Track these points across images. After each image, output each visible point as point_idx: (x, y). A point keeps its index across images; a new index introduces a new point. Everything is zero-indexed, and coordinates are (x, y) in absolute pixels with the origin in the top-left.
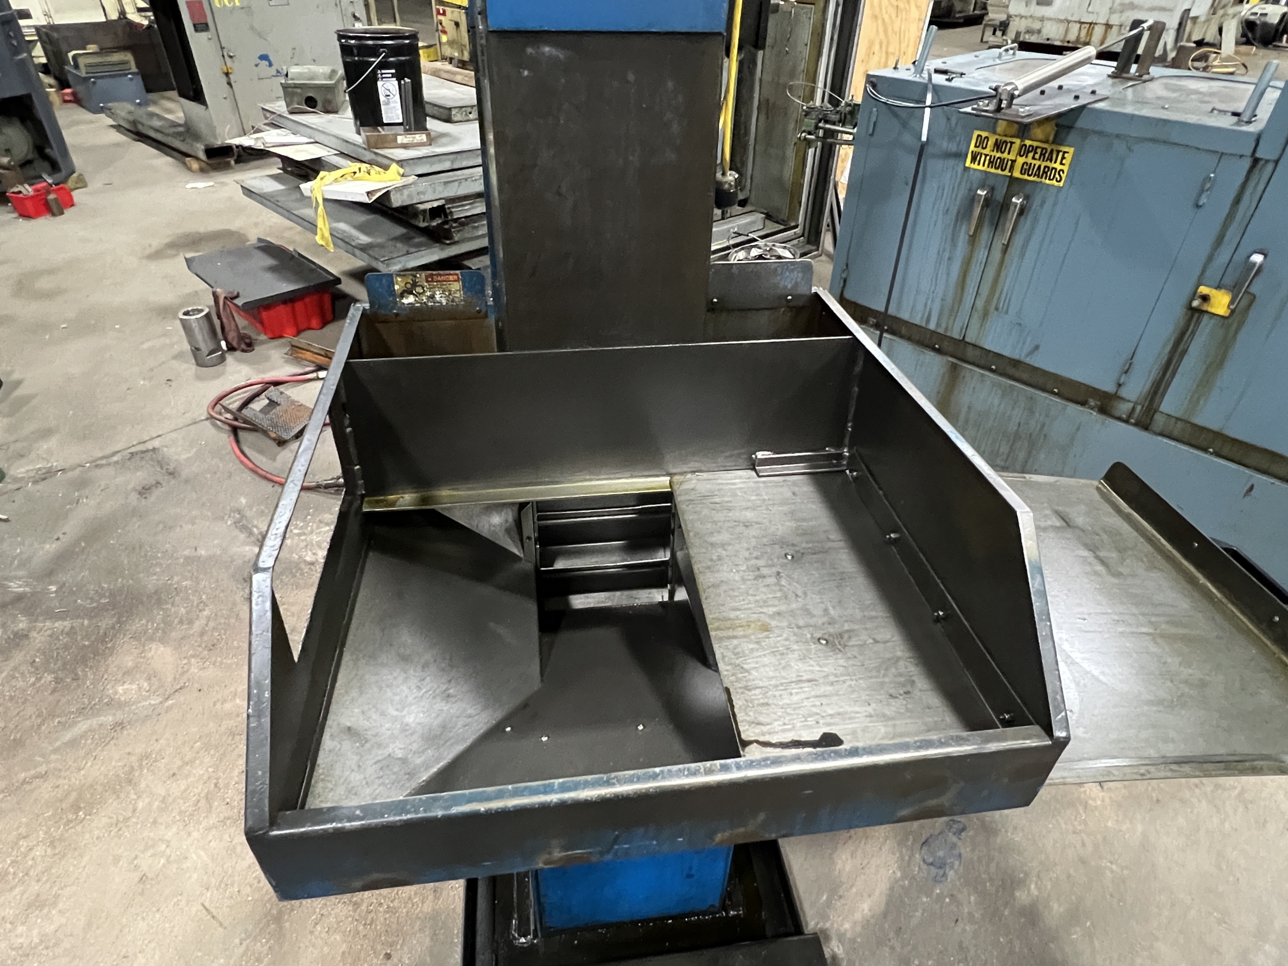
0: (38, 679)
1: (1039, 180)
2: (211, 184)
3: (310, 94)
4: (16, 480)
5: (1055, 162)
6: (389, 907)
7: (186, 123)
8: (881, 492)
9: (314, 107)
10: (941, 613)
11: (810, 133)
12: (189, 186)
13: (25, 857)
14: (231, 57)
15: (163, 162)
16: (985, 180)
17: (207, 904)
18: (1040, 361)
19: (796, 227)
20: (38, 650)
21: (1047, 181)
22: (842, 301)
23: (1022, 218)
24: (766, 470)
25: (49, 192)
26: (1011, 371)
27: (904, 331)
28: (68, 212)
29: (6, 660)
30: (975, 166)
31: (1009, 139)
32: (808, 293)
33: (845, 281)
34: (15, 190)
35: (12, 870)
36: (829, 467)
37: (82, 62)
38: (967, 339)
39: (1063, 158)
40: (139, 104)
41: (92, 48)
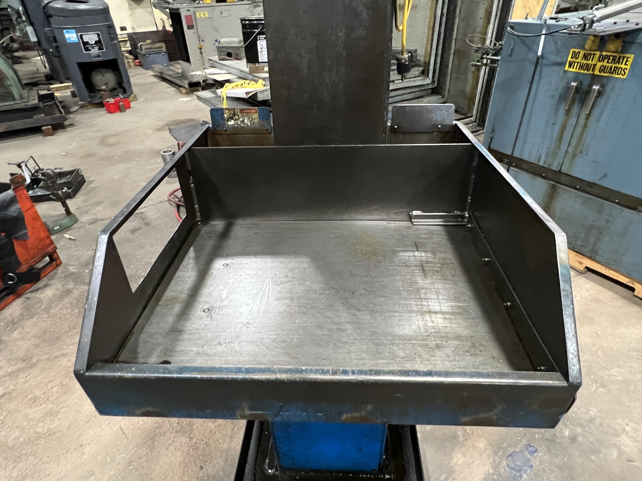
0: (72, 311)
1: (611, 75)
2: (190, 99)
3: (229, 51)
4: (82, 223)
5: (622, 64)
6: (206, 442)
7: (182, 73)
8: (482, 234)
9: (231, 57)
10: (509, 304)
11: (478, 62)
12: (180, 100)
13: (49, 391)
14: (203, 41)
15: (171, 89)
16: (576, 78)
17: (122, 426)
18: (605, 183)
19: (472, 116)
20: (75, 298)
21: (616, 76)
22: (490, 150)
23: (599, 98)
24: (417, 222)
25: (120, 102)
26: (588, 189)
27: (524, 166)
28: (128, 111)
29: (61, 301)
30: (571, 69)
31: (593, 52)
32: (451, 124)
33: (492, 139)
34: (107, 100)
35: (42, 397)
36: (456, 222)
37: (143, 47)
38: (562, 171)
39: (627, 61)
40: (166, 66)
41: (148, 41)
